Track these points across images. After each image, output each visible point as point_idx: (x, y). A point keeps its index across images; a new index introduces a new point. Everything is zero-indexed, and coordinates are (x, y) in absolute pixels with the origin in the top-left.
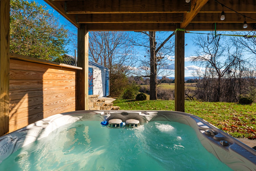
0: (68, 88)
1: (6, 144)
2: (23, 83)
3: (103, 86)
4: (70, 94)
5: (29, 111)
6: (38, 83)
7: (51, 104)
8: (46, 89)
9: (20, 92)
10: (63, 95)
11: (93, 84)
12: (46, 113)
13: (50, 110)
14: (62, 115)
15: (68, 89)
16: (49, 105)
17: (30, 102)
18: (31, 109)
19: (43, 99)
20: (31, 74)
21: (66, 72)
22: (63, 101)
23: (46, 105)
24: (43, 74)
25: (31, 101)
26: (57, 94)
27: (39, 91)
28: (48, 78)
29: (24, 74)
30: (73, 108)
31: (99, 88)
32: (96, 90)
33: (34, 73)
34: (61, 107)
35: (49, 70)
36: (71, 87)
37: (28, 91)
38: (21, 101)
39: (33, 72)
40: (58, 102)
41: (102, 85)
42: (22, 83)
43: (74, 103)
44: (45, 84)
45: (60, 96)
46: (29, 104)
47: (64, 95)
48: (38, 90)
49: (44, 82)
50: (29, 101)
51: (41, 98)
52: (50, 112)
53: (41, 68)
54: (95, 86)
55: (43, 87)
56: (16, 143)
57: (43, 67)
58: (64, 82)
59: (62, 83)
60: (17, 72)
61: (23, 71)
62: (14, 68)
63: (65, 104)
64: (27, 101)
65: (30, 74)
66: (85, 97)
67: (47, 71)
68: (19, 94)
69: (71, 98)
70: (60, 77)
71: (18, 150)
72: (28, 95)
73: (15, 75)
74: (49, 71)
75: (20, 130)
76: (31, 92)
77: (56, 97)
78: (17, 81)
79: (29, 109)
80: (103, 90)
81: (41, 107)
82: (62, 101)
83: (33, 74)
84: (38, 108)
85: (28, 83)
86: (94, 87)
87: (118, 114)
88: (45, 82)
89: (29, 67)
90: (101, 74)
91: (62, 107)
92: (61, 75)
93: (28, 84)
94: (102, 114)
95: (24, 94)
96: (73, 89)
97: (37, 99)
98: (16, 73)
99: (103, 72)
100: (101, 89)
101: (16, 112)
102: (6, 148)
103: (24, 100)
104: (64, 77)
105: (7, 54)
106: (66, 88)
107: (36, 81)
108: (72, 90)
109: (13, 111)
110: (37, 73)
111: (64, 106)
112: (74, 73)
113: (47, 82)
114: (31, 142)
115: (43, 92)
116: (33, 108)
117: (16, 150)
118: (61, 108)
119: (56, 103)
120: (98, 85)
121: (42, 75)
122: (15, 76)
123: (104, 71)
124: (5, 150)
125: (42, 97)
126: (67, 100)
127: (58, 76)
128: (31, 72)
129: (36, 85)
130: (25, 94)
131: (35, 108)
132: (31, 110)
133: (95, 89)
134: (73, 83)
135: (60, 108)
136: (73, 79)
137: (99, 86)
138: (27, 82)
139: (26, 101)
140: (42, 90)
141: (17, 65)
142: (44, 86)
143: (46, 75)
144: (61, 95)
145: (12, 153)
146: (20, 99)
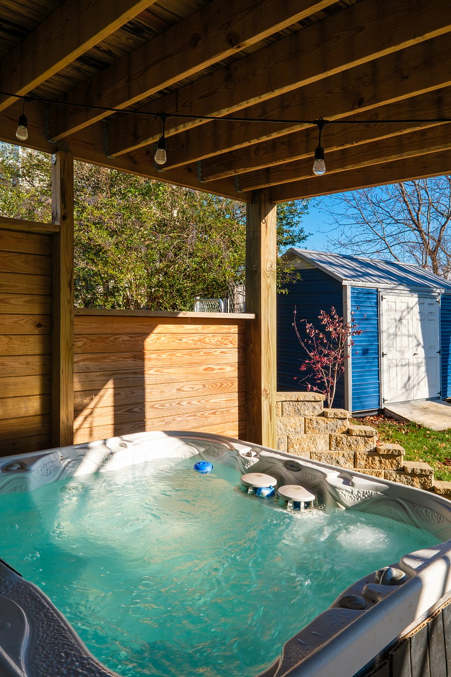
0: (213, 369)
1: (52, 462)
2: (105, 358)
3: (428, 358)
4: (219, 385)
5: (115, 415)
6: (135, 357)
7: (166, 405)
8: (152, 372)
9: (98, 376)
10: (196, 387)
11: (378, 347)
12: (153, 424)
13: (163, 419)
14: (165, 435)
15: (215, 371)
16: (161, 407)
17: (118, 397)
18: (119, 410)
19: (144, 393)
20: (121, 339)
21: (208, 328)
22: (198, 402)
23: (152, 407)
24: (145, 339)
25: (119, 394)
26: (181, 384)
27: (136, 376)
28: (156, 347)
29: (107, 341)
30: (232, 424)
31: (408, 365)
32: (394, 370)
33: (126, 339)
34: (191, 416)
35: (160, 328)
36: (224, 367)
37: (114, 374)
38: (101, 393)
39: (124, 336)
40: (184, 403)
41: (421, 352)
42: (102, 359)
43: (235, 411)
44: (150, 359)
45: (190, 389)
46: (115, 401)
47: (202, 387)
48: (135, 373)
49: (146, 357)
50: (116, 395)
51: (142, 391)
52: (161, 423)
53: (140, 325)
54: (390, 356)
55: (144, 366)
56: (66, 466)
57: (146, 324)
58: (202, 353)
59: (196, 358)
60: (93, 338)
61: (105, 336)
62: (89, 331)
63: (205, 409)
64: (112, 395)
65: (117, 340)
66: (263, 398)
67: (156, 331)
68: (97, 379)
69: (222, 396)
70: (189, 342)
71: (67, 477)
72: (114, 384)
73: (91, 344)
74: (160, 331)
75: (79, 447)
76: (120, 376)
77: (179, 390)
78: (94, 356)
79: (115, 411)
80: (427, 371)
81: (140, 409)
82: (194, 402)
83: (123, 341)
84: (135, 412)
85: (114, 358)
86: (384, 361)
87: (276, 462)
88: (151, 356)
89: (115, 326)
90: (417, 309)
91: (195, 415)
92: (192, 338)
93: (114, 361)
94: (241, 453)
95: (106, 380)
96: (232, 372)
97: (133, 393)
98: (93, 341)
99: (428, 301)
100: (419, 367)
101: (91, 413)
102: (51, 468)
103: (106, 391)
104: (200, 340)
105: (71, 312)
106: (206, 369)
107: (130, 354)
108: (227, 375)
109: (87, 410)
110: (131, 337)
111: (203, 414)
112: (234, 329)
113: (154, 356)
114: (89, 473)
115: (144, 377)
116: (125, 410)
117: (64, 477)
118: (193, 418)
119: (179, 404)
120: (402, 352)
121: (143, 340)
122: (90, 346)
123: (434, 297)
124: (49, 471)
125: (144, 389)
126: (211, 401)
127: (184, 340)
128: (121, 335)
129: (130, 362)
130: (109, 380)
131: (129, 411)
132: (119, 412)
133: (389, 367)
134: (233, 356)
135: (190, 418)
136: (231, 346)
137: (408, 355)
138: (111, 358)
139: (109, 394)
140: (142, 373)
141: (94, 325)
142: (148, 364)
143: (152, 340)
144: (192, 386)
145: (58, 479)
146: (99, 390)
